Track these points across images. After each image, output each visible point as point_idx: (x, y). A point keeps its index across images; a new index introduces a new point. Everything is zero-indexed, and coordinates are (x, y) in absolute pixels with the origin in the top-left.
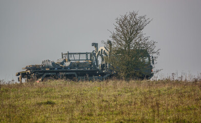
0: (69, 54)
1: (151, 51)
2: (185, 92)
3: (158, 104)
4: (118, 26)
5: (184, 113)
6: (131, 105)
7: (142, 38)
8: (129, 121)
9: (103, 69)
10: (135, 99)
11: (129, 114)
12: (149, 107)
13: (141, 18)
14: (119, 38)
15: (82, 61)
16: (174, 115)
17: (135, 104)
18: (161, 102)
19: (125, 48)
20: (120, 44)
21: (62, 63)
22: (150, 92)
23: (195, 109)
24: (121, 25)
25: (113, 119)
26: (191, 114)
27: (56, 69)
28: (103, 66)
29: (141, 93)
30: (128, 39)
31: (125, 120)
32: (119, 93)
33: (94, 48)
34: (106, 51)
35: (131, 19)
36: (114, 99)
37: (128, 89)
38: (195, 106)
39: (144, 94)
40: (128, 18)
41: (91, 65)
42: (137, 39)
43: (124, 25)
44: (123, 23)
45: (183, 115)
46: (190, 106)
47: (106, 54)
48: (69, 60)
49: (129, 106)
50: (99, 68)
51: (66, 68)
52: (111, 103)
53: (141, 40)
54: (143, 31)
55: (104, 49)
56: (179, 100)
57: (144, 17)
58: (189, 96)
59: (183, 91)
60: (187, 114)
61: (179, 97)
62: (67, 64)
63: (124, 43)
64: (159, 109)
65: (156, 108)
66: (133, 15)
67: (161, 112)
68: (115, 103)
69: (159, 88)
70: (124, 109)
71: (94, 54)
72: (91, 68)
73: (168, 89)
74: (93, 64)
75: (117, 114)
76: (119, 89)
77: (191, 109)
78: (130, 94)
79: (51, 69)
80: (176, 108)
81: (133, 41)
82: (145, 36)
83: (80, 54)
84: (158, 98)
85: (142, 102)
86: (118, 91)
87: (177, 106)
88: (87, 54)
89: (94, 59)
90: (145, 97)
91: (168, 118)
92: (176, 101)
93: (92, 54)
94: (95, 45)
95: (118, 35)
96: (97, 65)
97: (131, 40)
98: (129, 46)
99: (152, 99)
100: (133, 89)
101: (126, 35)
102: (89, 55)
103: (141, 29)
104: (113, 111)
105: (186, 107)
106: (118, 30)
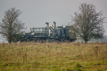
0: (34, 28)
1: (22, 28)
2: (40, 49)
3: (26, 55)
4: (5, 15)
5: (40, 59)
6: (12, 56)
7: (18, 21)
8: (11, 64)
9: (51, 36)
10: (14, 52)
11: (11, 60)
12: (22, 56)
13: (17, 11)
14: (6, 21)
15: (40, 32)
16: (34, 61)
17: (14, 55)
18: (28, 54)
19: (9, 26)
20: (6, 24)
21: (30, 33)
22: (22, 49)
23: (45, 58)
24: (7, 14)
25: (3, 63)
26: (43, 60)
27: (27, 36)
28: (51, 34)
29: (17, 50)
30: (10, 22)
31: (9, 63)
32: (6, 49)
33: (47, 25)
34: (53, 27)
35: (12, 11)
36: (3, 52)
37: (11, 48)
38: (45, 56)
39: (19, 50)
40: (11, 11)
41: (45, 34)
42: (15, 22)
43: (8, 14)
44: (8, 13)
45: (39, 61)
46: (43, 56)
47: (52, 28)
48: (34, 32)
49: (11, 56)
50: (49, 35)
51: (32, 36)
52: (1, 54)
53: (17, 22)
54: (18, 18)
55: (52, 26)
56: (37, 53)
57: (19, 10)
58: (42, 51)
59: (39, 48)
60: (41, 60)
61: (37, 51)
62: (33, 34)
63: (8, 23)
64: (27, 57)
65: (25, 57)
66: (13, 9)
67: (28, 59)
68: (4, 54)
69: (27, 47)
70: (9, 58)
71: (47, 28)
72: (45, 36)
73: (31, 47)
74: (46, 34)
75: (5, 60)
76: (6, 47)
77: (43, 58)
78: (11, 50)
79: (25, 36)
80: (35, 57)
81: (13, 23)
82: (19, 20)
83: (39, 28)
84: (26, 52)
85: (17, 54)
86: (6, 48)
87: (36, 56)
88: (43, 28)
89: (47, 31)
90: (19, 52)
91: (31, 62)
92: (36, 53)
93: (46, 28)
94: (47, 24)
95: (5, 19)
96: (48, 34)
97: (12, 22)
98: (11, 25)
99: (23, 52)
100: (13, 47)
101: (10, 20)
102: (44, 29)
103: (17, 17)
104: (3, 59)
105: (41, 56)
106: (5, 17)
